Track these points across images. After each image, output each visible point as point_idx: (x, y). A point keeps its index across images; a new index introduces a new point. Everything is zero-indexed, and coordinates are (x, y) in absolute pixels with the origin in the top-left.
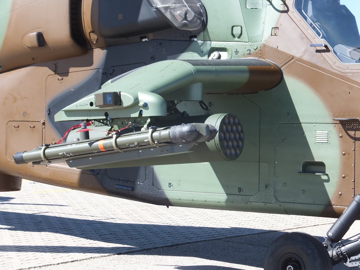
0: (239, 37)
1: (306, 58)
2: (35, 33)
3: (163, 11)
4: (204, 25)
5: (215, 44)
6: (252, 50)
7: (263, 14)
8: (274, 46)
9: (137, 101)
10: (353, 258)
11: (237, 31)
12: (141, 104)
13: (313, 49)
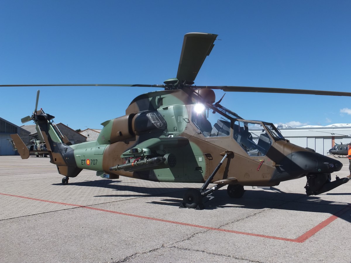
0: (176, 130)
1: (195, 136)
2: (119, 132)
3: (154, 123)
4: (166, 127)
5: (169, 133)
6: (180, 134)
7: (183, 123)
8: (186, 133)
9: (142, 151)
10: (209, 195)
11: (175, 129)
12: (144, 151)
13: (197, 133)
